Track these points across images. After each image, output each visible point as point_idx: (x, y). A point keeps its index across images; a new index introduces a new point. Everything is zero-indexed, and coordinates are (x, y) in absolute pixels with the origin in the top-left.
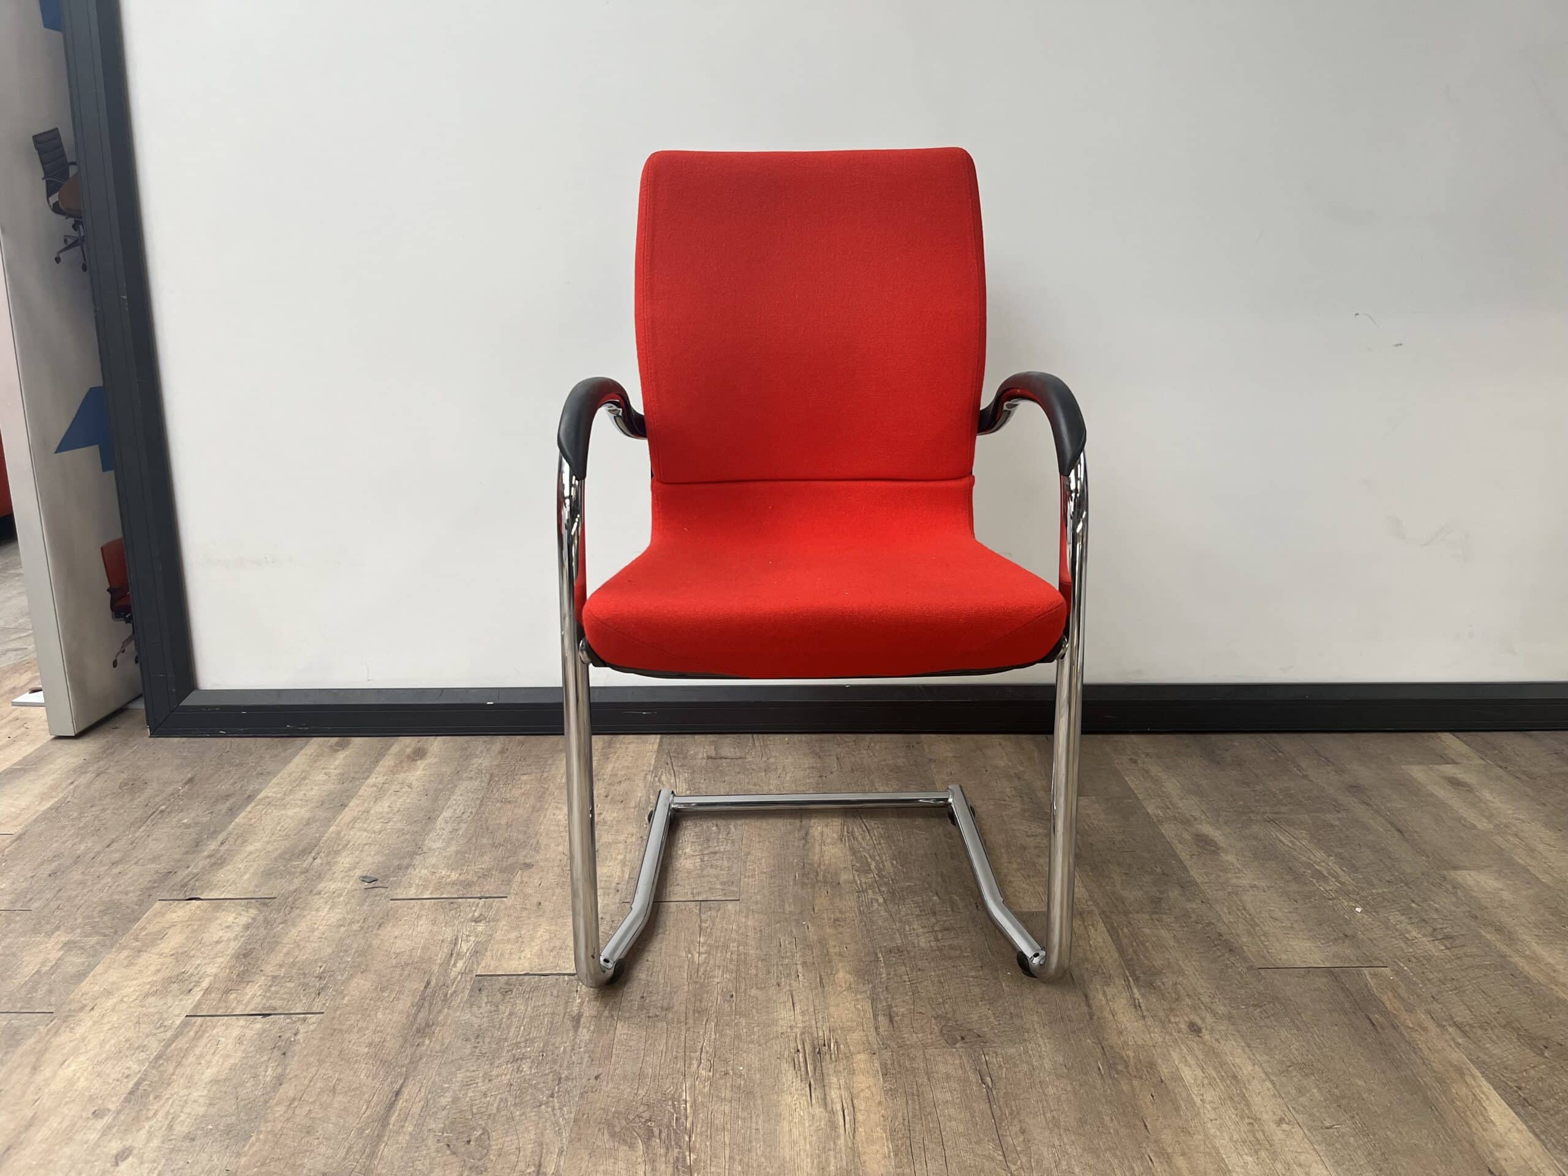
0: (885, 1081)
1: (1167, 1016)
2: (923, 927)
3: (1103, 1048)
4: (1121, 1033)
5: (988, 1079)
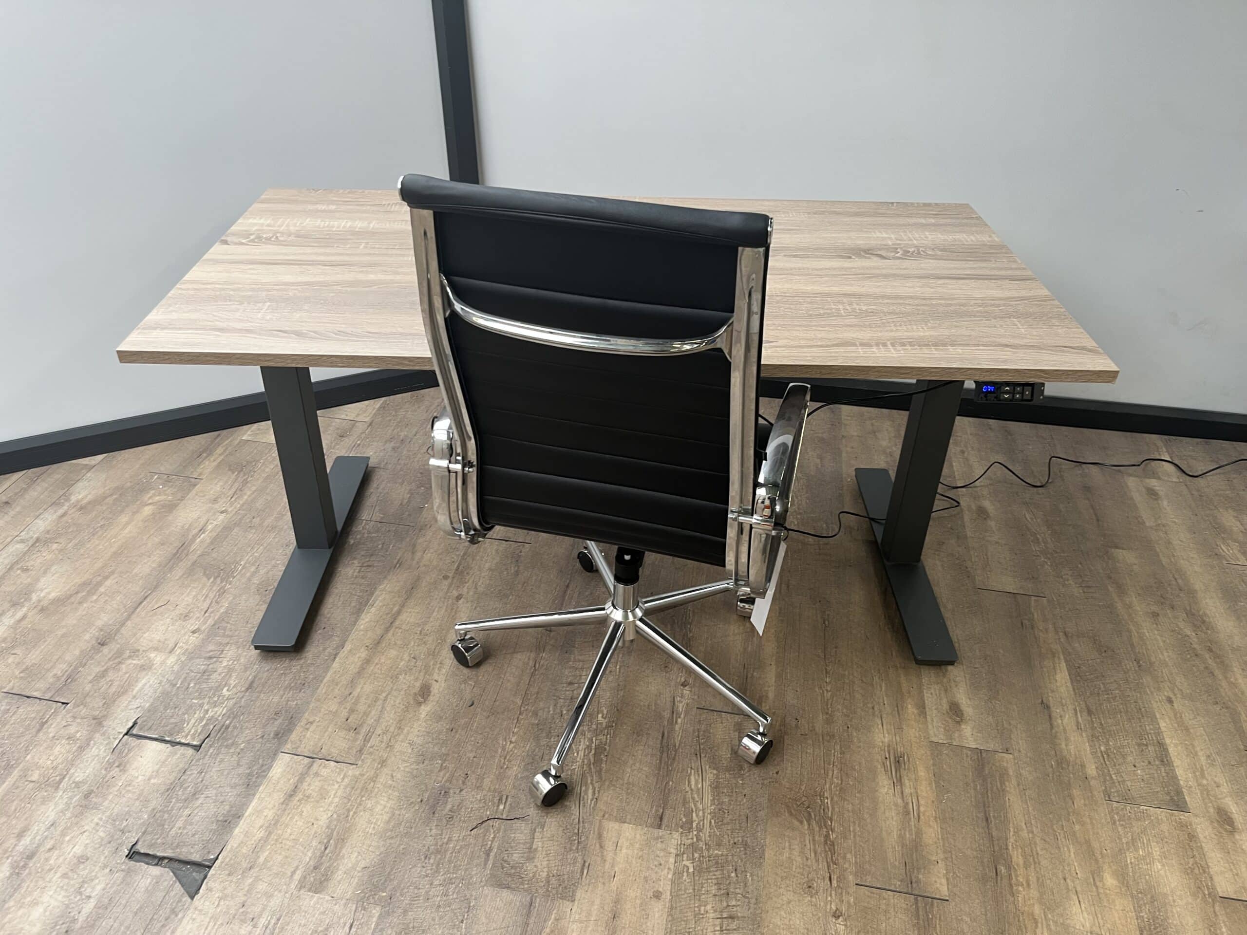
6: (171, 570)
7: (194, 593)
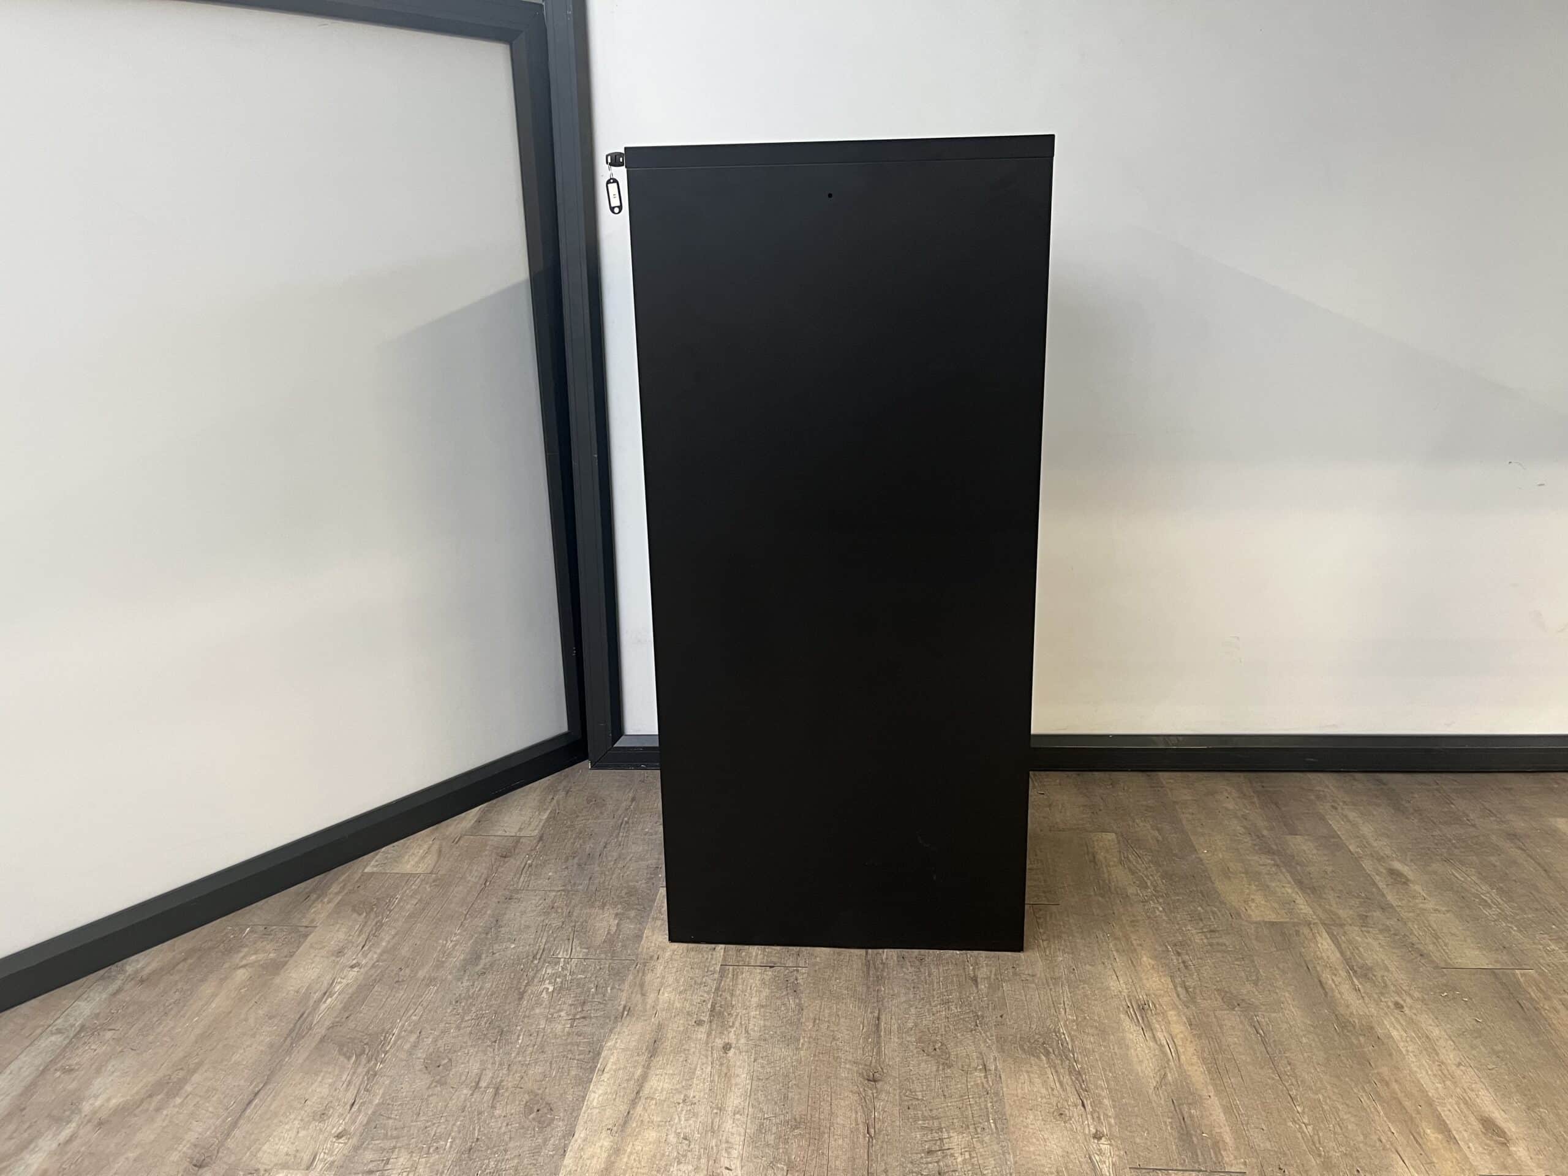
0: (1191, 1029)
1: (1379, 997)
2: (1196, 929)
3: (1336, 1016)
4: (1348, 1006)
5: (1261, 1032)
6: (289, 1052)
7: (330, 1081)
